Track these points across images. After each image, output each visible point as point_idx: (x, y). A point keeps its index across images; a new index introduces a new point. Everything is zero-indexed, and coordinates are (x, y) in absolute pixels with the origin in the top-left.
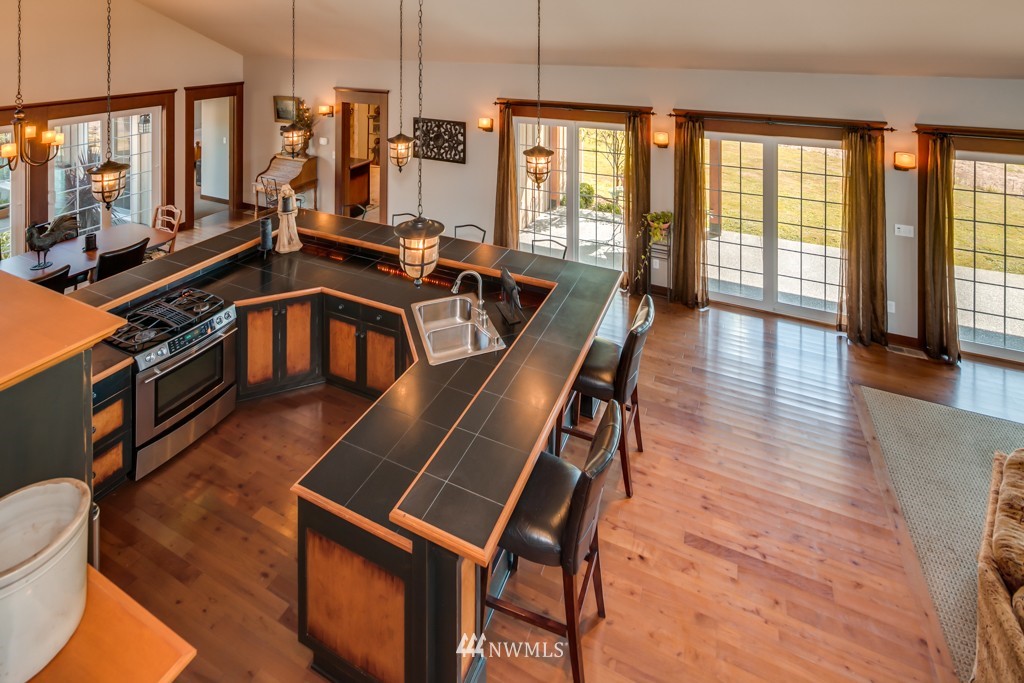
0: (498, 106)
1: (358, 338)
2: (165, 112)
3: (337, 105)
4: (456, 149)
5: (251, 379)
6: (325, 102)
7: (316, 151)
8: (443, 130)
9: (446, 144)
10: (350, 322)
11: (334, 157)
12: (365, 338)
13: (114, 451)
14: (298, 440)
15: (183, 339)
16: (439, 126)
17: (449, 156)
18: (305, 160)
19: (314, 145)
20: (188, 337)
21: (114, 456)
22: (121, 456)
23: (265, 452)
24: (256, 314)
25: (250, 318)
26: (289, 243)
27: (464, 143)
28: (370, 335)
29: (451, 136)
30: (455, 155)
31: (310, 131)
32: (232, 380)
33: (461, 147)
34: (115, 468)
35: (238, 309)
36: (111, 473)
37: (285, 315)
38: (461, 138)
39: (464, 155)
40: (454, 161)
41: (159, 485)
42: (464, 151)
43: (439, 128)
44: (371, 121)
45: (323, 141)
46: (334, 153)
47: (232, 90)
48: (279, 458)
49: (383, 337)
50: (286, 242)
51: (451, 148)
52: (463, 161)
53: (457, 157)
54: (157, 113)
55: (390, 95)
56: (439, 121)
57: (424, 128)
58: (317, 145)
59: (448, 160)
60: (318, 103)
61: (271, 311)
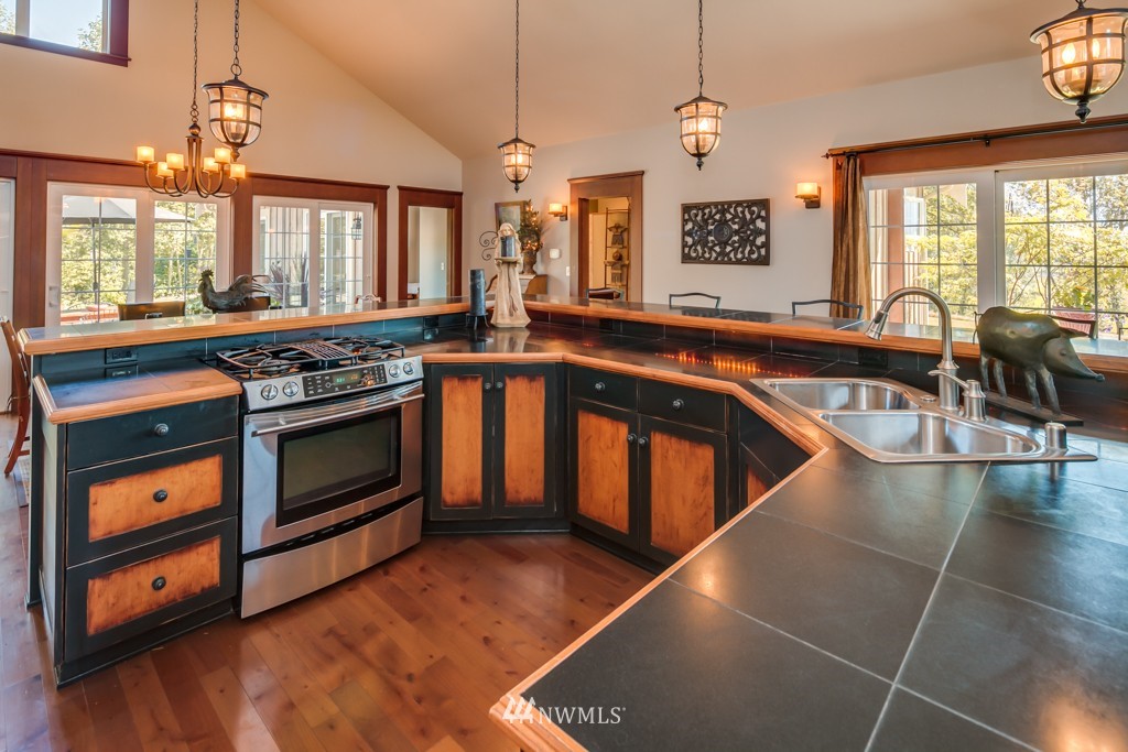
0: (831, 159)
1: (632, 445)
2: (377, 211)
3: (572, 203)
4: (753, 243)
5: (447, 496)
6: (556, 199)
7: (546, 269)
8: (729, 216)
9: (736, 238)
10: (615, 417)
11: (568, 274)
12: (646, 448)
13: (204, 549)
14: (522, 617)
15: (331, 381)
16: (723, 212)
17: (739, 256)
18: (532, 277)
19: (542, 260)
20: (339, 380)
21: (203, 560)
22: (217, 562)
23: (462, 624)
24: (456, 382)
25: (447, 387)
26: (511, 315)
27: (767, 233)
28: (658, 440)
29: (744, 223)
30: (751, 252)
31: (538, 240)
32: (417, 488)
33: (760, 240)
34: (206, 584)
35: (426, 366)
36: (197, 590)
37: (503, 390)
38: (761, 225)
39: (768, 252)
40: (751, 262)
41: (278, 636)
42: (766, 245)
43: (723, 214)
44: (609, 268)
45: (554, 254)
46: (568, 268)
47: (450, 201)
48: (486, 640)
49: (686, 445)
50: (506, 312)
51: (743, 242)
52: (764, 261)
53: (754, 256)
54: (367, 211)
55: (645, 177)
56: (722, 204)
57: (699, 218)
58: (547, 260)
59: (739, 262)
60: (546, 202)
61: (480, 380)
